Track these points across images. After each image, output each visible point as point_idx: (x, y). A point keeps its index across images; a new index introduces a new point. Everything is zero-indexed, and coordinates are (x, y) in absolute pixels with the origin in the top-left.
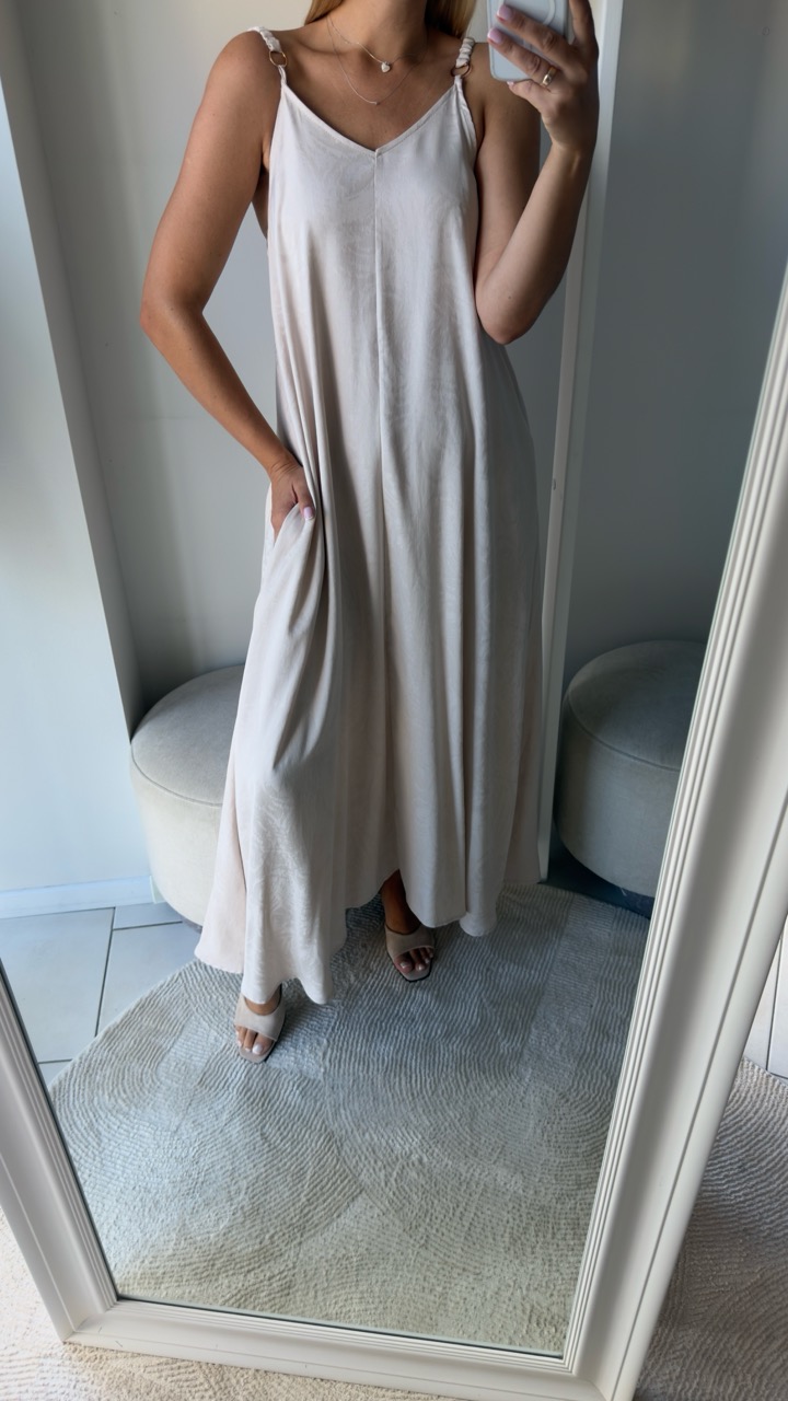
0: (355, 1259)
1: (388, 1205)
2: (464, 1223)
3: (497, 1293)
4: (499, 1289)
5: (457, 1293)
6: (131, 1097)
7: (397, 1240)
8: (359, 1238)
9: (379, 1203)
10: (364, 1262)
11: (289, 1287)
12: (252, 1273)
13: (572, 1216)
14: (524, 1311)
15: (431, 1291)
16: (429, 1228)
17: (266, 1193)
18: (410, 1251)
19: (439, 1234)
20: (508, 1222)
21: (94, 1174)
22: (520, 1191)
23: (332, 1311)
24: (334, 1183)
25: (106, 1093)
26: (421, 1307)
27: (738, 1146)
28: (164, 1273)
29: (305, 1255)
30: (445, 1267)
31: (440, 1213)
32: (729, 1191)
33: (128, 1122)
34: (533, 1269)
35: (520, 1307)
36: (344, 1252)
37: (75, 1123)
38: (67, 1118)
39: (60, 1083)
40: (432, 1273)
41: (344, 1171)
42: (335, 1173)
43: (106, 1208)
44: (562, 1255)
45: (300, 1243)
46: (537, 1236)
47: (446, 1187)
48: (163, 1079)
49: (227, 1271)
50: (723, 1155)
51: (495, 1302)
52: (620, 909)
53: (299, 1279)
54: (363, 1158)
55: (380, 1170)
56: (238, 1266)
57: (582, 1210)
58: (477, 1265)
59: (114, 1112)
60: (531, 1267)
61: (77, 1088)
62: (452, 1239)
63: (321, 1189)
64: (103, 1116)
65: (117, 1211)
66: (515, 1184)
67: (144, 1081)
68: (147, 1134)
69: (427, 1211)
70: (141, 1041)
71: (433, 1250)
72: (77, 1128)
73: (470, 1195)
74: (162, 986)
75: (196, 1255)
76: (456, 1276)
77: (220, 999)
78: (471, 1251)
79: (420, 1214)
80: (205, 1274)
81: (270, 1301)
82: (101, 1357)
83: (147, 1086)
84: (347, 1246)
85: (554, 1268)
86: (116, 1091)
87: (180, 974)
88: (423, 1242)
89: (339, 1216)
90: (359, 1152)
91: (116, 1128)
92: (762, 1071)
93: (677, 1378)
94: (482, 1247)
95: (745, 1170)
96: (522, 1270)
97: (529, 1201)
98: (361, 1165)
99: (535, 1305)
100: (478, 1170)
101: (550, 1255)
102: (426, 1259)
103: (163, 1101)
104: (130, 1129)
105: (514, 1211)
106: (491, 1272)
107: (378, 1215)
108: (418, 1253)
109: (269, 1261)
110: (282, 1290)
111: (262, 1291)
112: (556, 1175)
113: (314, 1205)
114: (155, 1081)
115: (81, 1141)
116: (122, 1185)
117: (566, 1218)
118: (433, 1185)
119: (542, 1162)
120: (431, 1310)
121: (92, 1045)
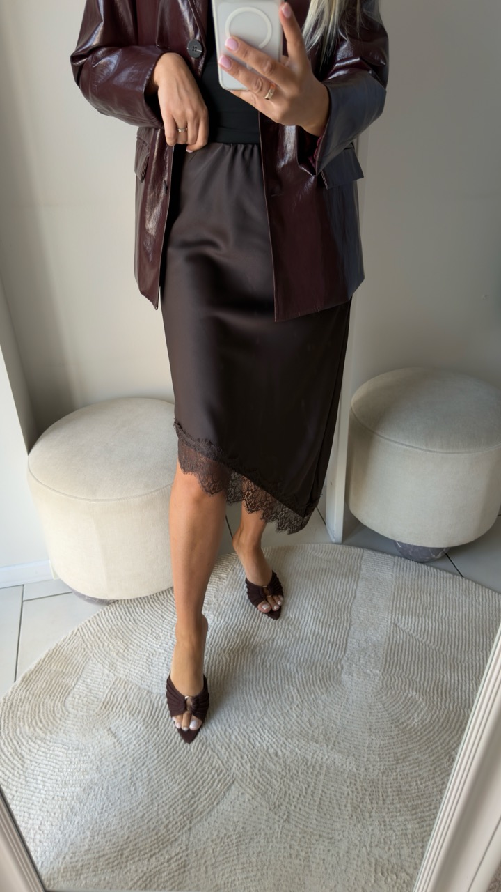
0: (234, 837)
1: (255, 791)
2: (316, 799)
3: (347, 852)
4: (349, 848)
5: (317, 856)
6: (46, 726)
7: (265, 818)
8: (236, 820)
9: (248, 790)
10: (241, 839)
11: (185, 866)
12: (154, 857)
13: (396, 785)
14: (370, 864)
15: (297, 856)
16: (289, 806)
17: (159, 790)
18: (276, 826)
19: (298, 810)
20: (348, 794)
21: (20, 790)
22: (355, 770)
25: (26, 724)
26: (290, 871)
28: (82, 866)
29: (195, 837)
30: (305, 835)
31: (296, 793)
33: (45, 746)
34: (372, 830)
35: (366, 860)
36: (225, 832)
40: (296, 841)
41: (219, 767)
43: (32, 816)
44: (392, 816)
45: (190, 829)
46: (372, 803)
47: (298, 772)
48: (70, 709)
49: (133, 858)
51: (346, 859)
52: (396, 558)
53: (192, 858)
54: (232, 754)
55: (246, 763)
56: (142, 853)
57: (402, 779)
58: (329, 831)
59: (34, 739)
60: (370, 828)
62: (308, 813)
64: (25, 743)
65: (40, 818)
66: (350, 765)
67: (56, 712)
68: (61, 754)
69: (286, 792)
70: (51, 682)
71: (294, 823)
73: (317, 776)
74: (64, 640)
75: (107, 848)
76: (314, 841)
77: (110, 646)
78: (323, 820)
79: (281, 795)
80: (116, 863)
81: (170, 879)
84: (227, 827)
86: (34, 723)
87: (78, 630)
88: (285, 817)
89: (218, 804)
91: (35, 751)
94: (331, 816)
96: (364, 832)
97: (362, 777)
98: (231, 761)
99: (378, 858)
101: (383, 817)
102: (289, 831)
103: (72, 726)
104: (47, 751)
105: (352, 785)
106: (341, 836)
107: (249, 800)
108: (283, 827)
109: (166, 846)
110: (179, 869)
111: (164, 872)
112: (379, 754)
113: (198, 797)
114: (65, 711)
115: (8, 765)
116: (43, 796)
117: (391, 787)
118: (287, 771)
119: (367, 745)
120: (298, 871)
121: (13, 688)
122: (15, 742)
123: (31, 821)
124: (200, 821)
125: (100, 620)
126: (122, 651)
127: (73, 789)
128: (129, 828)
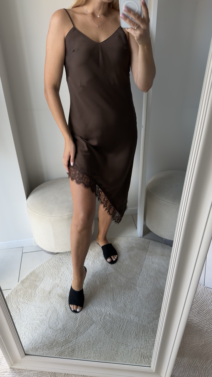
0: (92, 342)
1: (101, 326)
2: (122, 331)
3: (132, 350)
4: (132, 349)
5: (121, 350)
6: (28, 299)
7: (103, 336)
8: (93, 336)
9: (98, 326)
10: (94, 343)
11: (74, 350)
12: (63, 347)
13: (152, 328)
14: (139, 355)
15: (113, 350)
16: (112, 332)
17: (67, 324)
18: (107, 339)
19: (115, 334)
20: (134, 330)
21: (18, 320)
22: (138, 321)
23: (86, 356)
24: (86, 321)
25: (21, 298)
26: (111, 354)
27: (197, 307)
28: (38, 347)
29: (78, 341)
30: (117, 343)
31: (115, 328)
32: (195, 320)
33: (28, 306)
34: (142, 343)
35: (138, 354)
36: (89, 340)
37: (13, 306)
38: (10, 305)
39: (8, 295)
40: (114, 345)
41: (89, 317)
42: (86, 318)
43: (22, 330)
44: (149, 339)
45: (77, 338)
46: (143, 333)
47: (117, 321)
48: (37, 294)
49: (56, 346)
50: (193, 309)
51: (131, 352)
52: (163, 244)
53: (77, 348)
54: (94, 313)
55: (98, 317)
56: (59, 345)
57: (155, 326)
58: (126, 342)
59: (24, 303)
61: (13, 297)
62: (119, 335)
63: (82, 322)
64: (21, 304)
65: (25, 330)
66: (136, 319)
67: (32, 294)
68: (33, 309)
69: (112, 328)
70: (31, 283)
71: (114, 338)
72: (13, 307)
73: (124, 323)
74: (37, 268)
75: (47, 342)
76: (120, 345)
77: (53, 271)
78: (124, 338)
79: (110, 328)
80: (50, 347)
81: (68, 354)
82: (21, 372)
83: (33, 296)
84: (90, 338)
85: (148, 342)
86: (24, 297)
87: (42, 265)
88: (111, 336)
89: (87, 330)
90: (93, 312)
91: (24, 307)
92: (203, 286)
93: (182, 372)
94: (127, 337)
95: (199, 313)
96: (139, 343)
97: (140, 324)
98: (93, 316)
99: (143, 353)
100: (126, 316)
101: (146, 339)
102: (112, 341)
103: (37, 300)
104: (28, 308)
105: (136, 327)
106: (130, 344)
107: (98, 329)
108: (110, 339)
109: (68, 343)
110: (72, 351)
111: (66, 352)
112: (147, 317)
113: (80, 327)
114: (35, 294)
115: (14, 311)
116: (26, 323)
117: (150, 328)
118: (113, 320)
119: (143, 313)
120: (114, 355)
121: (17, 285)
122: (17, 304)
123: (21, 331)
124: (80, 335)
125: (50, 262)
126: (57, 274)
127: (37, 321)
128: (55, 336)
